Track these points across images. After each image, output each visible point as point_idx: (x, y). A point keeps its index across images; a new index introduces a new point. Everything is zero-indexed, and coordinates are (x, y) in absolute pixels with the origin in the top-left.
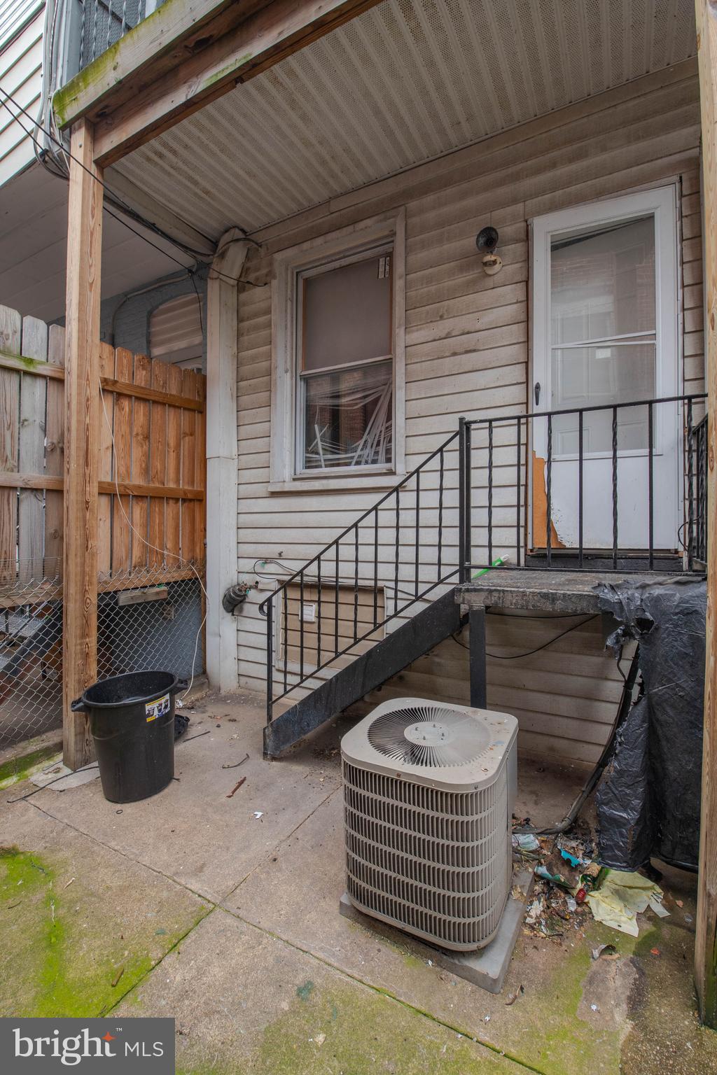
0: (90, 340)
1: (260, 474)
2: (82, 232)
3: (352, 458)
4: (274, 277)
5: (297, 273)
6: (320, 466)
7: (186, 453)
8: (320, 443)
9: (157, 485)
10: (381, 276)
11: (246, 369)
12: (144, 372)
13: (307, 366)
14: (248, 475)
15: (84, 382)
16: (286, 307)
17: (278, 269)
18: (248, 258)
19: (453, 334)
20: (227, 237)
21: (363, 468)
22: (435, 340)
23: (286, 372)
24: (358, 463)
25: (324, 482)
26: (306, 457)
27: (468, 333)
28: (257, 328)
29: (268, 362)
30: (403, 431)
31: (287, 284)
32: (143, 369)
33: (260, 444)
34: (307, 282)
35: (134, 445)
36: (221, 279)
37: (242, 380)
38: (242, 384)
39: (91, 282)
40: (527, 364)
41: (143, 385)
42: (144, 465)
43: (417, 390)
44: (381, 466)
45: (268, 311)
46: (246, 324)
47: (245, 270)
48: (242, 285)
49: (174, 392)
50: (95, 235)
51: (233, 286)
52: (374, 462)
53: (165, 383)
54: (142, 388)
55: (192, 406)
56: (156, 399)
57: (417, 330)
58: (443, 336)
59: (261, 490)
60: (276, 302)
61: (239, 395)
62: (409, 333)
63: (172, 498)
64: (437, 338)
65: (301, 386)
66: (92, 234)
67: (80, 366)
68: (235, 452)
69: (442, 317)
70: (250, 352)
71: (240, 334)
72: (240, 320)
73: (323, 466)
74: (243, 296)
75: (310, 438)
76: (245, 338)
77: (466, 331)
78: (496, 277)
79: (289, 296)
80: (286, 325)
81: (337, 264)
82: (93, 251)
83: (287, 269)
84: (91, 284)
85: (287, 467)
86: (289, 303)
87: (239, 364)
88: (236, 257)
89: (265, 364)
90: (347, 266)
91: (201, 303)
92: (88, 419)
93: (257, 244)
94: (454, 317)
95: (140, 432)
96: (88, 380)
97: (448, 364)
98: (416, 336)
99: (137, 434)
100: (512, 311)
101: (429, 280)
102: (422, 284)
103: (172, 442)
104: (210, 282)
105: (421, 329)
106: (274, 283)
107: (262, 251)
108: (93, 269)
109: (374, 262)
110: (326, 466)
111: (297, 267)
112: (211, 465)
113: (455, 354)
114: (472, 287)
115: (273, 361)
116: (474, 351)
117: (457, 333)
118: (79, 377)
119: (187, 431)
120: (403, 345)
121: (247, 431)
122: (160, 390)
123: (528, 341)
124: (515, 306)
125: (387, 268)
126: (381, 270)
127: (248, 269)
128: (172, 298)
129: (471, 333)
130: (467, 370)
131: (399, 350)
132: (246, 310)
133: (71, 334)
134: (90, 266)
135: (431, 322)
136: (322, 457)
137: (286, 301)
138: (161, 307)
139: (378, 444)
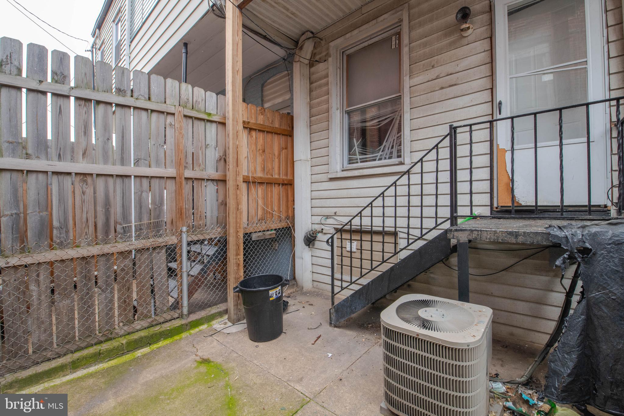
0: (237, 101)
1: (324, 168)
2: (233, 44)
3: (377, 156)
4: (330, 57)
5: (343, 52)
6: (357, 162)
7: (284, 159)
8: (357, 149)
9: (269, 176)
10: (393, 47)
11: (314, 110)
12: (262, 116)
13: (349, 105)
14: (317, 169)
15: (235, 123)
16: (337, 72)
17: (332, 51)
18: (315, 47)
19: (441, 76)
20: (303, 38)
21: (384, 162)
22: (429, 81)
23: (337, 110)
24: (380, 159)
25: (361, 171)
26: (349, 158)
27: (451, 74)
28: (320, 86)
29: (326, 106)
30: (409, 138)
31: (337, 59)
32: (262, 115)
33: (323, 151)
34: (349, 56)
35: (258, 155)
36: (301, 61)
37: (312, 117)
38: (313, 118)
39: (237, 70)
40: (492, 90)
41: (262, 123)
42: (263, 166)
43: (417, 113)
44: (395, 160)
45: (327, 76)
46: (314, 85)
47: (313, 55)
48: (311, 64)
49: (277, 126)
50: (239, 45)
51: (307, 64)
52: (390, 158)
53: (272, 121)
54: (262, 125)
55: (286, 133)
56: (268, 130)
57: (417, 77)
58: (434, 78)
59: (324, 177)
60: (331, 70)
61: (311, 125)
62: (412, 78)
63: (277, 184)
64: (430, 80)
65: (346, 116)
66: (237, 44)
67: (233, 115)
68: (309, 157)
69: (433, 67)
70: (317, 100)
71: (311, 91)
72: (311, 83)
73: (359, 162)
74: (313, 69)
75: (351, 146)
76: (314, 93)
77: (449, 73)
78: (469, 38)
79: (338, 66)
80: (337, 83)
81: (366, 44)
82: (238, 54)
83: (337, 51)
84: (238, 71)
85: (338, 163)
86: (338, 70)
87: (311, 108)
88: (308, 48)
89: (325, 107)
90: (372, 44)
91: (290, 76)
92: (237, 142)
93: (320, 39)
94: (442, 65)
95: (261, 148)
96: (237, 121)
97: (438, 95)
98: (416, 80)
99: (259, 150)
100: (484, 57)
101: (425, 45)
102: (420, 48)
103: (276, 153)
104: (294, 64)
105: (419, 76)
106: (330, 59)
107: (323, 42)
108: (238, 63)
109: (389, 39)
110: (361, 162)
111: (342, 49)
112: (296, 164)
113: (442, 88)
114: (453, 45)
115: (330, 104)
116: (455, 85)
117: (444, 75)
118: (233, 120)
119: (284, 147)
120: (408, 87)
121: (316, 144)
122: (270, 125)
123: (492, 75)
124: (483, 54)
125: (397, 41)
126: (393, 43)
127: (315, 54)
128: (274, 75)
129: (453, 74)
130: (451, 97)
131: (406, 90)
132: (314, 77)
133: (229, 98)
134: (237, 62)
135: (426, 70)
136: (359, 157)
137: (337, 69)
138: (268, 81)
139: (392, 147)
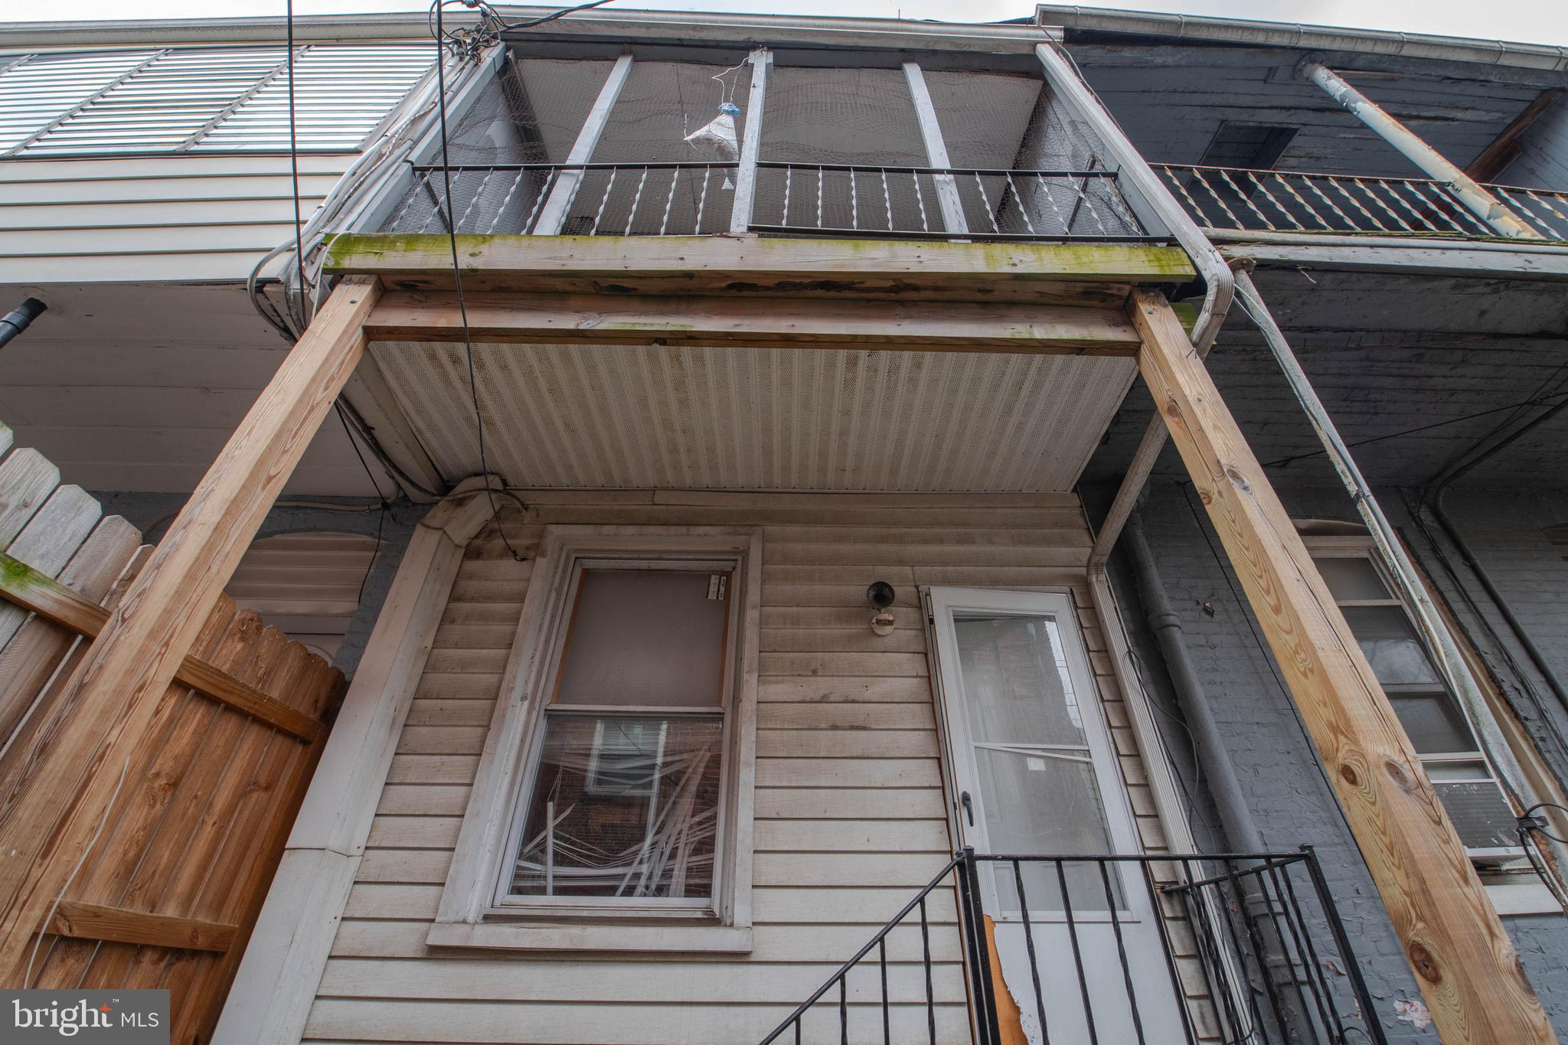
1: (419, 899)
3: (622, 876)
4: (543, 555)
5: (577, 558)
6: (542, 891)
7: (238, 832)
8: (550, 840)
9: (139, 909)
10: (712, 596)
11: (438, 680)
12: (240, 646)
13: (558, 697)
14: (378, 900)
15: (156, 648)
16: (548, 599)
17: (550, 543)
18: (497, 516)
19: (832, 699)
20: (478, 481)
21: (640, 903)
22: (803, 702)
23: (524, 698)
24: (629, 891)
26: (519, 867)
27: (853, 702)
28: (486, 617)
29: (494, 678)
30: (749, 841)
31: (556, 568)
32: (242, 639)
33: (434, 830)
34: (587, 573)
35: (138, 799)
36: (445, 532)
37: (425, 698)
38: (423, 703)
39: (272, 473)
40: (941, 760)
41: (225, 669)
42: (131, 854)
43: (773, 772)
44: (676, 903)
45: (520, 598)
46: (465, 607)
47: (487, 532)
48: (472, 552)
49: (275, 694)
50: (315, 412)
51: (457, 546)
52: (661, 891)
53: (267, 673)
54: (224, 676)
55: (297, 729)
56: (233, 700)
57: (777, 683)
58: (818, 699)
59: (406, 938)
60: (537, 588)
61: (411, 722)
62: (764, 683)
63: (154, 948)
64: (808, 699)
65: (543, 724)
66: (313, 409)
68: (361, 839)
69: (815, 672)
70: (459, 652)
71: (447, 618)
72: (455, 597)
73: (550, 889)
74: (472, 565)
75: (535, 823)
76: (456, 630)
77: (850, 698)
78: (886, 640)
79: (556, 584)
80: (541, 626)
81: (643, 565)
82: (301, 432)
83: (562, 549)
84: (270, 479)
85: (479, 886)
86: (553, 595)
87: (430, 667)
88: (480, 511)
89: (487, 679)
90: (659, 570)
92: (116, 732)
93: (522, 504)
94: (833, 676)
95: (167, 769)
97: (824, 740)
98: (777, 690)
99: (157, 775)
100: (909, 686)
101: (796, 621)
102: (785, 624)
103: (221, 802)
104: (419, 531)
105: (782, 682)
106: (541, 562)
107: (528, 516)
108: (287, 456)
109: (705, 577)
110: (560, 891)
111: (576, 550)
112: (288, 865)
113: (835, 728)
114: (851, 643)
115: (507, 676)
116: (864, 728)
117: (837, 699)
119: (263, 781)
120: (754, 699)
121: (404, 796)
122: (252, 685)
123: (937, 730)
124: (915, 680)
125: (722, 589)
126: (713, 589)
127: (492, 532)
129: (858, 702)
130: (855, 755)
131: (748, 706)
132: (470, 586)
134: (285, 452)
135: (799, 675)
136: (551, 869)
137: (550, 591)
139: (673, 856)
